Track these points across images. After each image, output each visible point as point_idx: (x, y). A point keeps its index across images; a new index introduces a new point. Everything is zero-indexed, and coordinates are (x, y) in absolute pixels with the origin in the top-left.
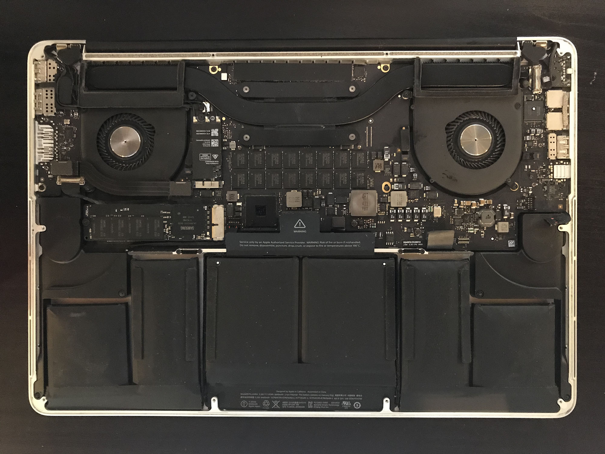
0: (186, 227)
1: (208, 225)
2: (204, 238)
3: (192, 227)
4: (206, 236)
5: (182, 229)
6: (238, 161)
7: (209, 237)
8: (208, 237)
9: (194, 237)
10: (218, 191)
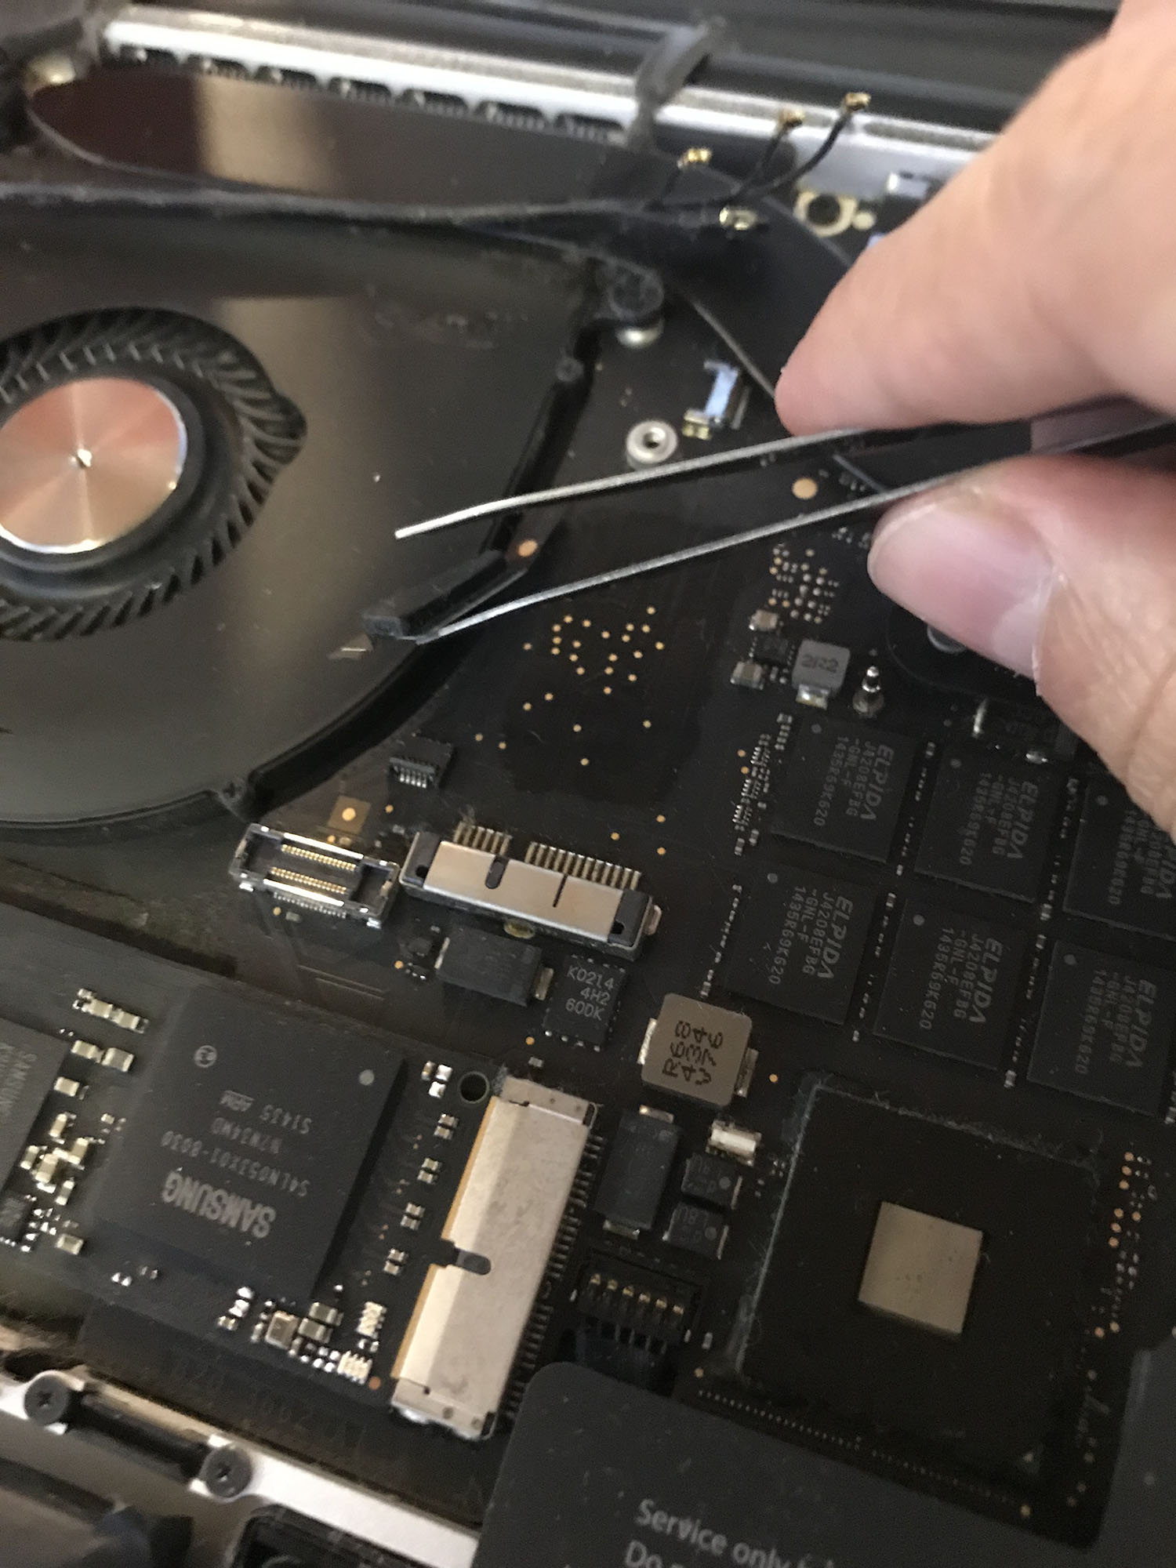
0: (213, 1196)
1: (402, 1238)
2: (322, 1352)
3: (261, 1210)
4: (343, 1338)
5: (168, 1199)
6: (829, 792)
7: (364, 1354)
8: (355, 1351)
9: (239, 1308)
10: (589, 968)
